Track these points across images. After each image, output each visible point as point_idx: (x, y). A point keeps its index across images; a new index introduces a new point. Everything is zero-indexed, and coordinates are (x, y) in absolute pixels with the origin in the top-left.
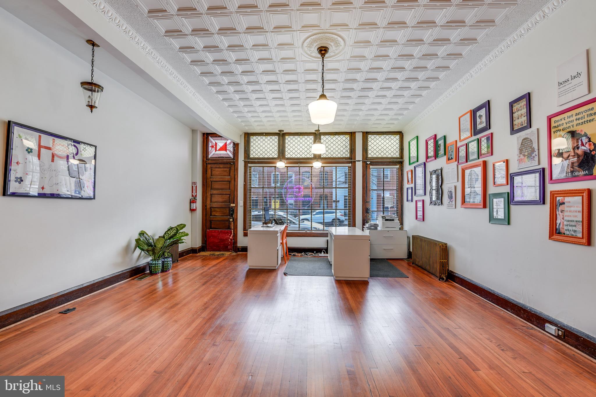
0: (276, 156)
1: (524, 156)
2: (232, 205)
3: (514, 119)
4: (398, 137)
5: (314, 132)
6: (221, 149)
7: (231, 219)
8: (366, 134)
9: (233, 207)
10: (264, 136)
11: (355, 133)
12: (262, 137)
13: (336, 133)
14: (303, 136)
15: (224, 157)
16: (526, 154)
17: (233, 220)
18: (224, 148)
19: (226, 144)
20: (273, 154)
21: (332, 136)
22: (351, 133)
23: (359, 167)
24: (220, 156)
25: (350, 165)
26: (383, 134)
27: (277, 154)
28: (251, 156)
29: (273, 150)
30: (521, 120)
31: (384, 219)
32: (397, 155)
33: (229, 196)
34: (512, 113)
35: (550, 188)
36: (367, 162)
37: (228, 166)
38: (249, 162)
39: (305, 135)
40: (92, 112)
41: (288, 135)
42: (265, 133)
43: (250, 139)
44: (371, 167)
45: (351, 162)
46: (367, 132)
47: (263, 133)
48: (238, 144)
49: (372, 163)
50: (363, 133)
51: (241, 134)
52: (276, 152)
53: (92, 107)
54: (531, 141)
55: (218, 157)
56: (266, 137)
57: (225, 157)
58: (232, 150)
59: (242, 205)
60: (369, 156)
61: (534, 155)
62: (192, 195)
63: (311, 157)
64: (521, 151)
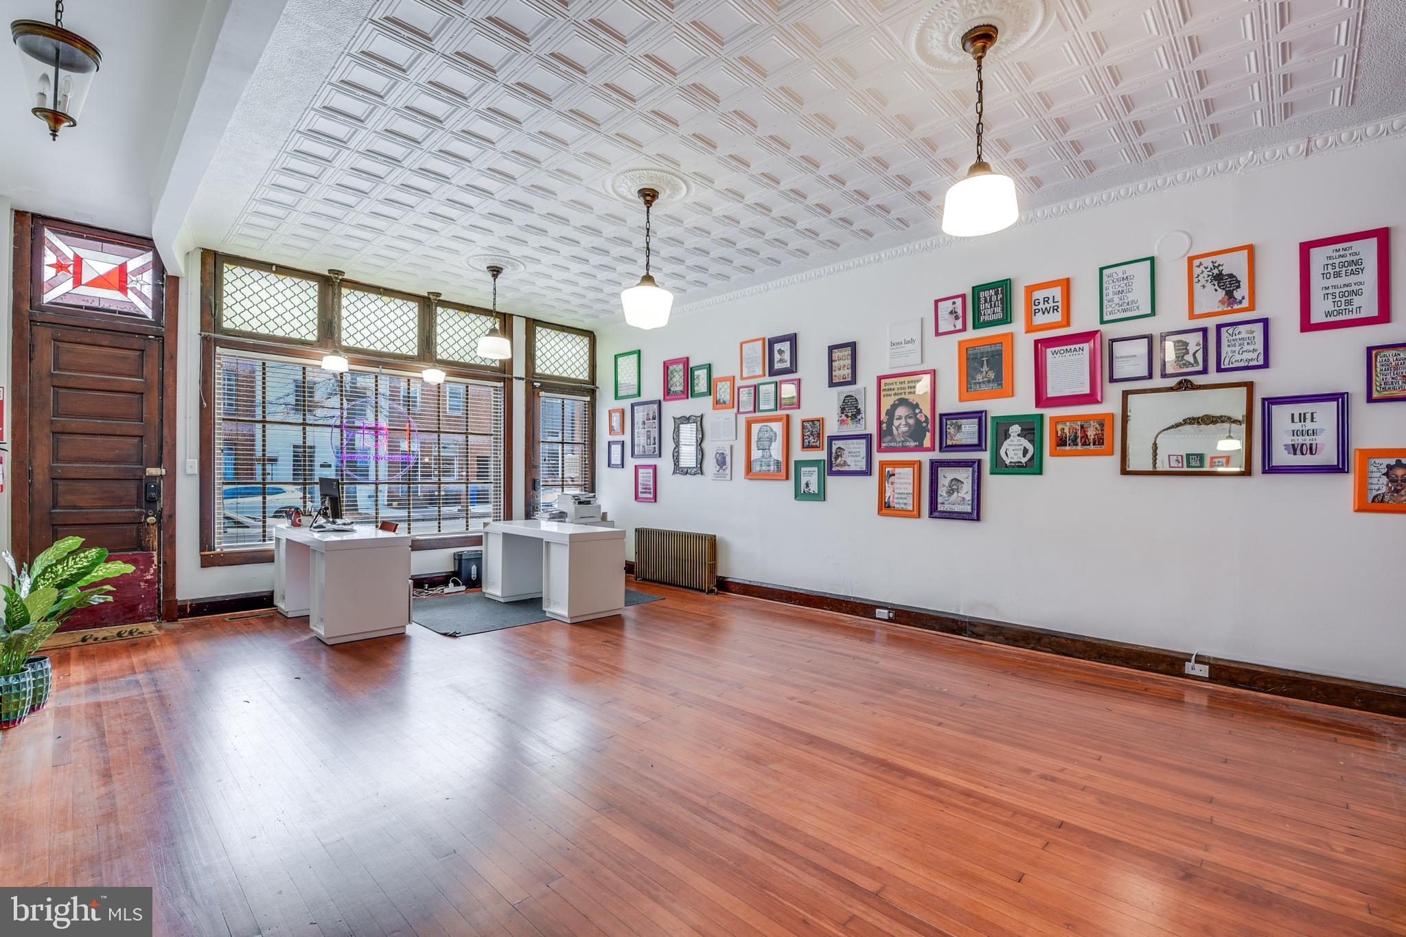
0: (312, 338)
1: (847, 416)
2: (152, 471)
3: (834, 368)
4: (586, 341)
5: (426, 295)
6: (99, 282)
7: (148, 516)
8: (530, 325)
9: (155, 477)
10: (274, 272)
11: (511, 315)
12: (265, 274)
13: (473, 307)
14: (390, 296)
15: (114, 312)
16: (850, 414)
17: (159, 518)
18: (120, 279)
19: (122, 268)
20: (303, 331)
21: (462, 314)
22: (505, 314)
23: (519, 389)
24: (95, 304)
25: (501, 384)
26: (564, 331)
27: (316, 332)
28: (227, 325)
29: (304, 319)
30: (843, 372)
31: (577, 502)
32: (584, 376)
33: (136, 440)
34: (831, 361)
35: (878, 457)
36: (535, 384)
37: (136, 342)
38: (218, 342)
39: (396, 297)
41: (350, 288)
42: (277, 266)
43: (222, 272)
44: (542, 394)
45: (503, 380)
46: (534, 320)
47: (272, 265)
48: (176, 279)
49: (545, 387)
50: (527, 319)
51: (191, 249)
52: (313, 326)
53: (56, 118)
54: (857, 400)
55: (87, 308)
56: (281, 277)
57: (120, 313)
58: (148, 291)
59: (195, 469)
60: (538, 371)
61: (859, 417)
63: (410, 353)
64: (843, 410)
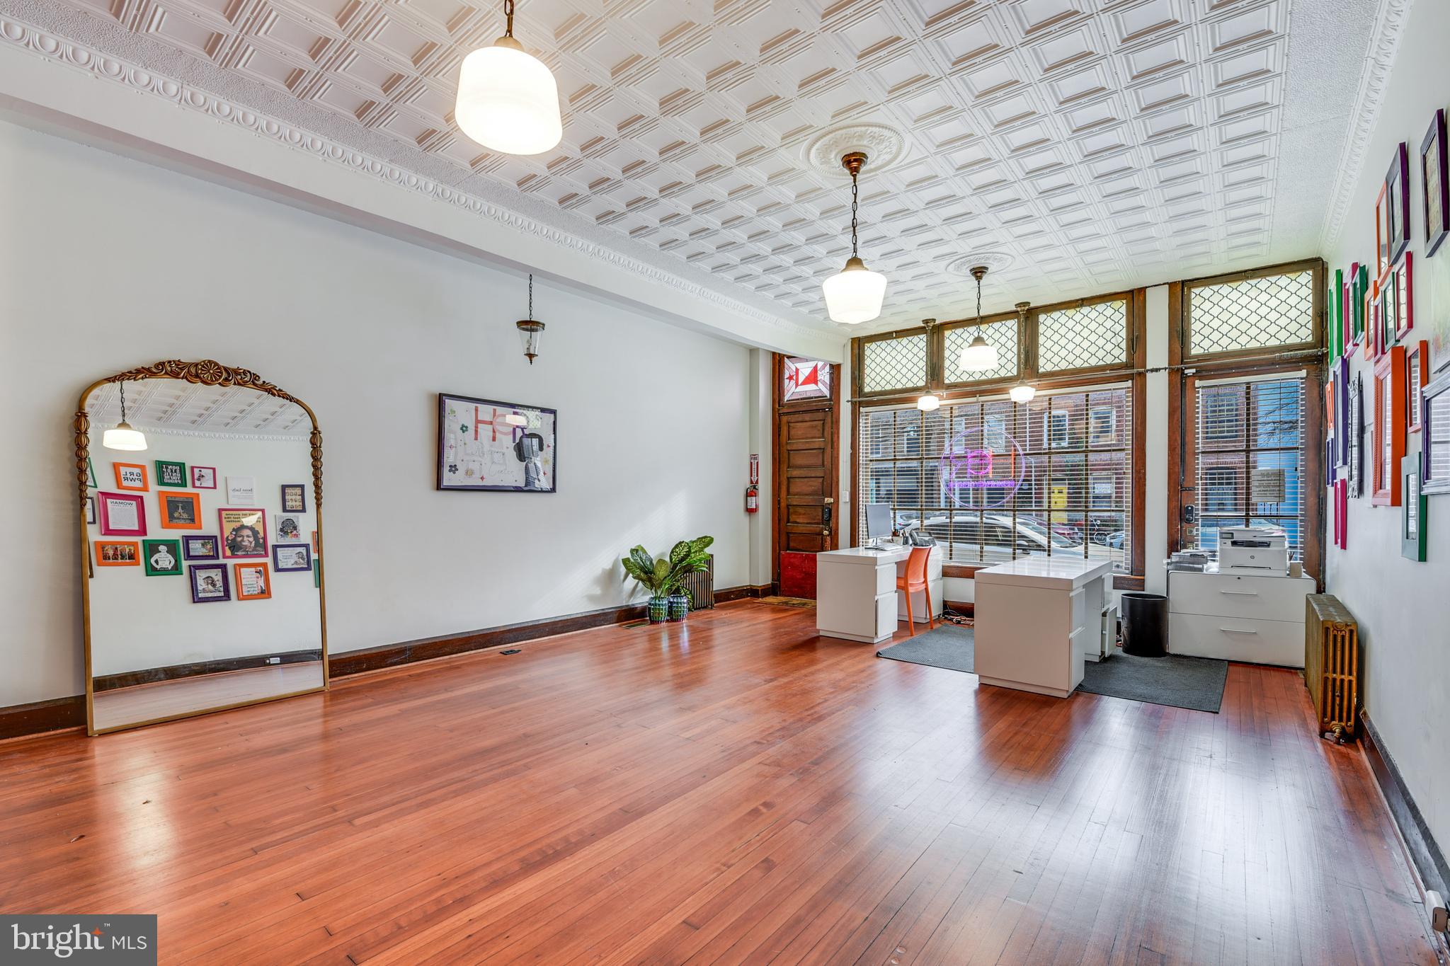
0: (922, 384)
2: (829, 500)
4: (1306, 277)
5: (1014, 308)
6: (806, 382)
7: (826, 530)
8: (1180, 291)
9: (829, 504)
10: (895, 338)
11: (1142, 291)
12: (889, 341)
13: (1083, 300)
14: (988, 323)
15: (812, 398)
17: (830, 532)
18: (812, 378)
19: (815, 369)
20: (915, 379)
21: (1070, 312)
22: (1132, 292)
23: (1158, 389)
24: (804, 396)
25: (1129, 383)
26: (1247, 278)
27: (924, 378)
28: (867, 389)
29: (915, 370)
31: (1229, 542)
32: (1306, 335)
33: (821, 480)
36: (1186, 371)
37: (820, 415)
38: (861, 404)
39: (993, 322)
40: (531, 363)
41: (951, 329)
42: (896, 332)
43: (864, 351)
44: (1198, 383)
45: (1130, 377)
46: (1183, 282)
47: (892, 333)
48: (839, 366)
49: (1201, 374)
50: (1172, 285)
51: (845, 342)
52: (922, 374)
53: (531, 356)
55: (802, 399)
56: (899, 340)
57: (815, 397)
58: (827, 379)
59: (848, 499)
60: (1195, 351)
62: (751, 479)
63: (1009, 374)
